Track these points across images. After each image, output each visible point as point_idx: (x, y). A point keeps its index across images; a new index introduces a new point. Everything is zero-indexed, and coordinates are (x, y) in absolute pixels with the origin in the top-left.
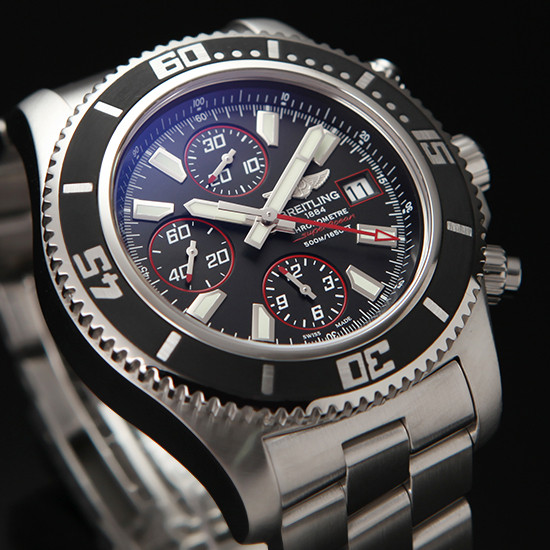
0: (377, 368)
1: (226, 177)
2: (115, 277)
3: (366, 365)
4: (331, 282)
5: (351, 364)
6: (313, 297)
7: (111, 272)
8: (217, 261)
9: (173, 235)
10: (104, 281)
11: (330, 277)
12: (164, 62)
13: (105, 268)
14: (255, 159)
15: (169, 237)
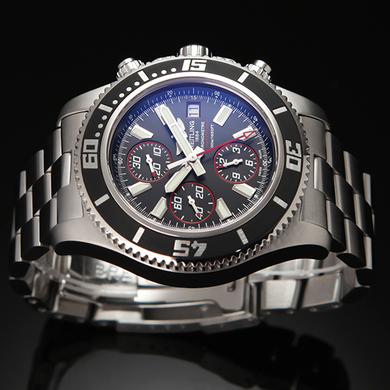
0: (297, 152)
1: (158, 167)
2: (195, 242)
3: (293, 156)
4: (236, 149)
5: (290, 162)
6: (241, 160)
7: (192, 243)
8: (201, 194)
9: (178, 206)
10: (194, 247)
11: (234, 148)
12: (87, 161)
13: (188, 244)
14: (155, 148)
15: (177, 208)
